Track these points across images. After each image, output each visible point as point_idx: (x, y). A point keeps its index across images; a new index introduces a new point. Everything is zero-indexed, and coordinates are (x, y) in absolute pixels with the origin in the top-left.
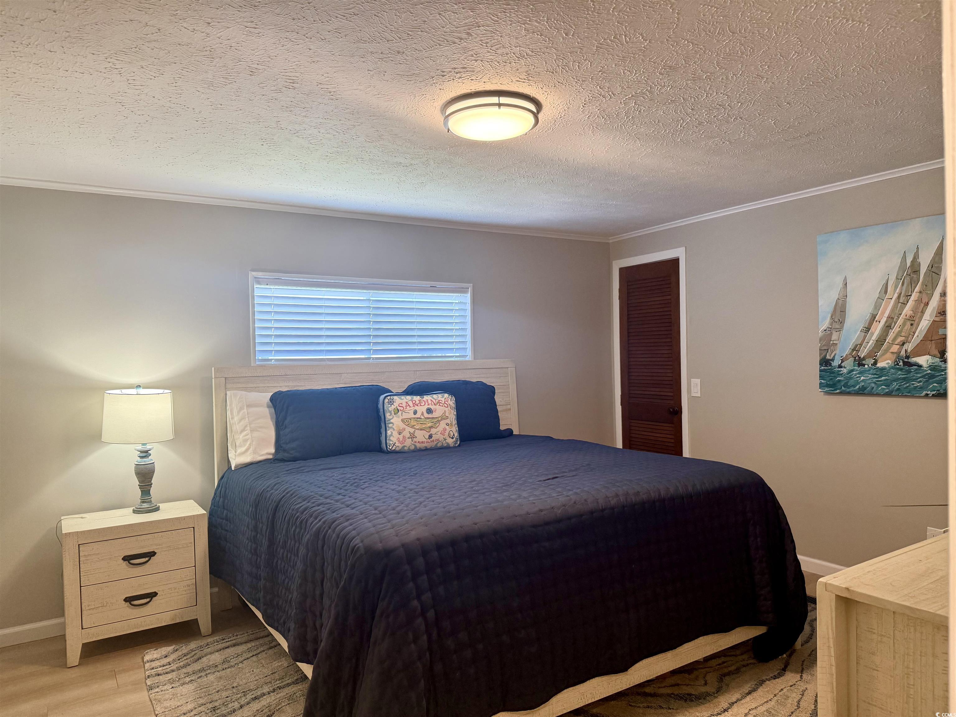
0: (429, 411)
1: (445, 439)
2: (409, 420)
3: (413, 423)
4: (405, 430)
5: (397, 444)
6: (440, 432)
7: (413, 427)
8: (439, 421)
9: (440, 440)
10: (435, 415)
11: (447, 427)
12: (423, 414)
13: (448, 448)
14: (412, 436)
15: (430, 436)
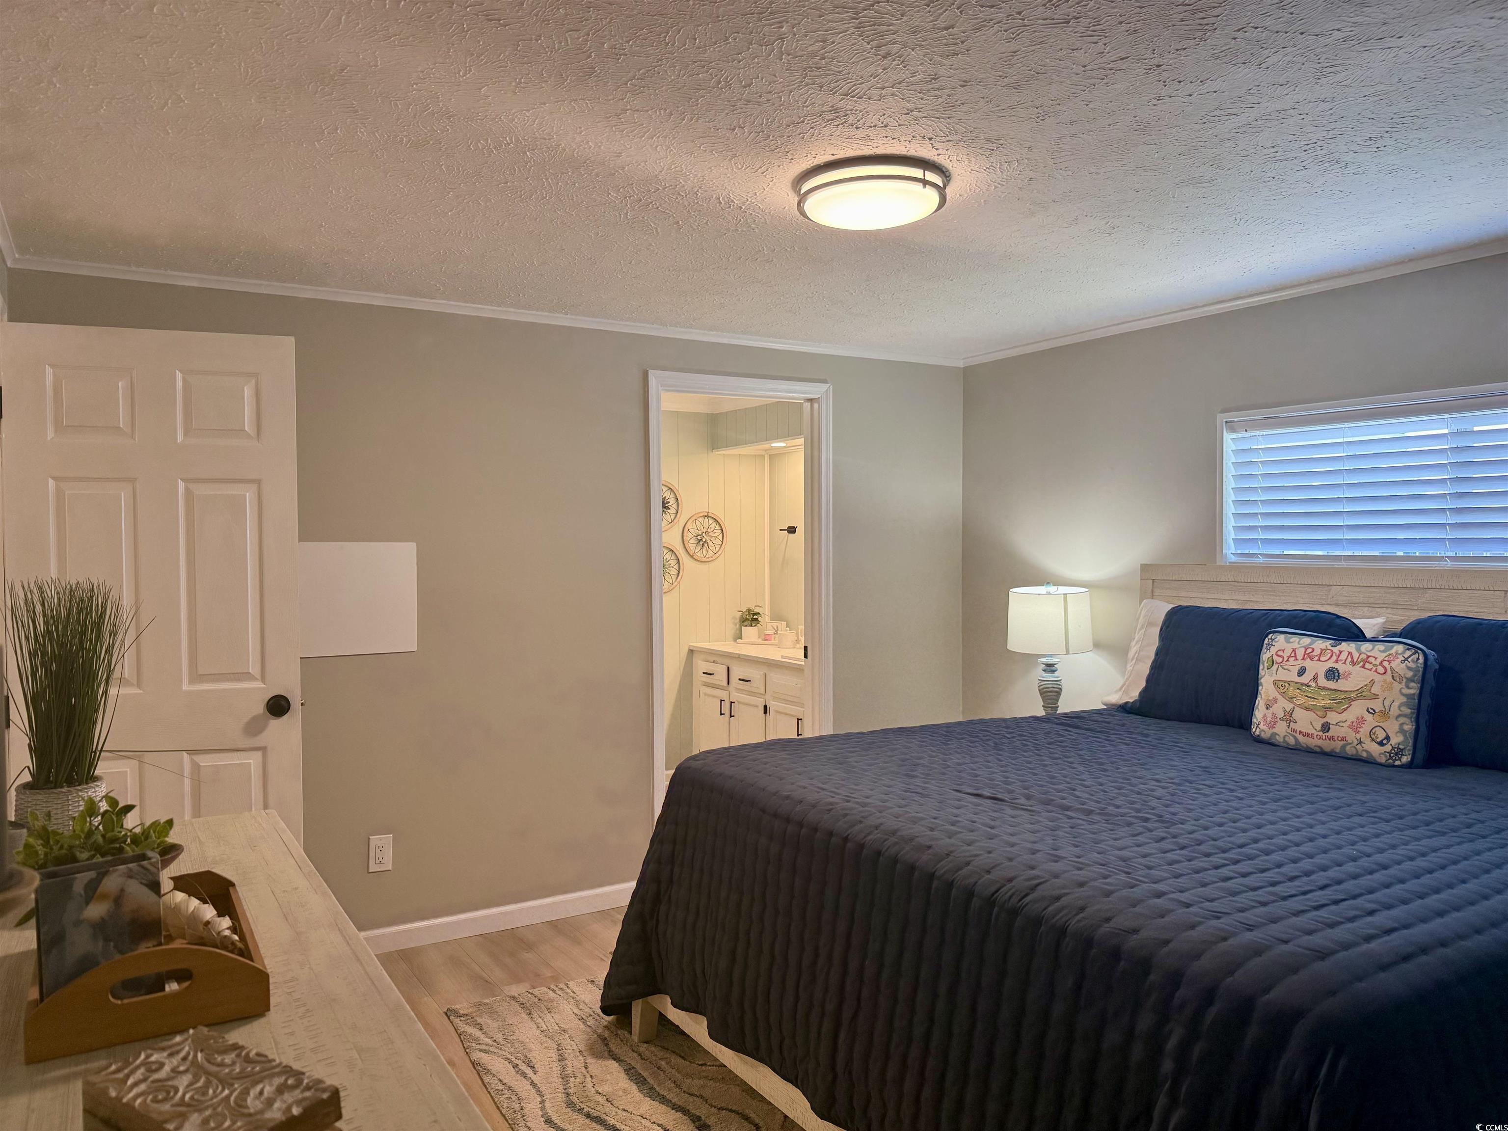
0: (1332, 674)
1: (1360, 742)
2: (1287, 685)
3: (1291, 691)
4: (1276, 703)
5: (1261, 726)
6: (1348, 723)
7: (1291, 699)
8: (1351, 700)
9: (1350, 741)
10: (1342, 685)
11: (1369, 717)
12: (1315, 678)
13: (1369, 761)
14: (1289, 717)
15: (1326, 727)
